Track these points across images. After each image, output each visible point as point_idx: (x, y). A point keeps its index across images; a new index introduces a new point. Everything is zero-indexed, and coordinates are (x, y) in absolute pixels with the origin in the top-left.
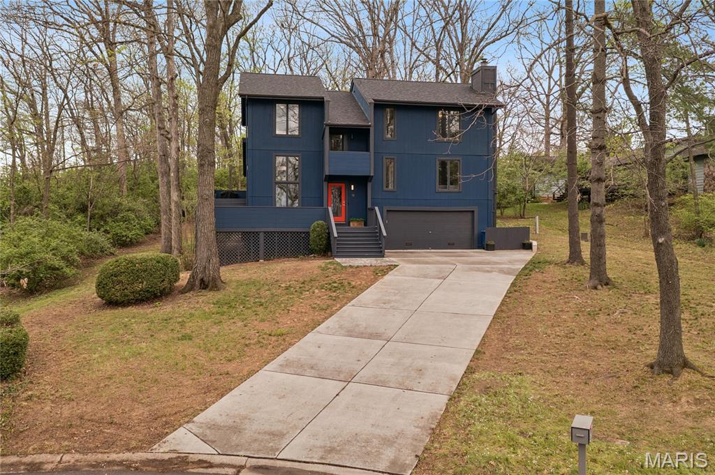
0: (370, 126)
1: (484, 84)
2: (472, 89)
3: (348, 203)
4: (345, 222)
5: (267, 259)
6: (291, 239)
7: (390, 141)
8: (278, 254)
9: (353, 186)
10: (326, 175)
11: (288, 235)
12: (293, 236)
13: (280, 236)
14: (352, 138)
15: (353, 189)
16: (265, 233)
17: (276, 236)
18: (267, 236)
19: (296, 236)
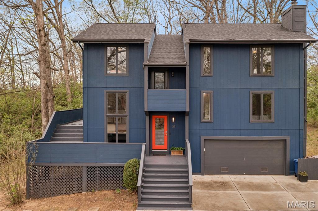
0: (185, 65)
1: (295, 21)
2: (282, 27)
3: (170, 133)
4: (167, 150)
5: (89, 191)
6: (111, 173)
7: (207, 77)
8: (99, 186)
9: (173, 118)
10: (145, 112)
11: (108, 169)
12: (112, 170)
13: (100, 170)
14: (173, 75)
15: (173, 121)
16: (87, 167)
17: (97, 170)
18: (89, 170)
19: (115, 170)
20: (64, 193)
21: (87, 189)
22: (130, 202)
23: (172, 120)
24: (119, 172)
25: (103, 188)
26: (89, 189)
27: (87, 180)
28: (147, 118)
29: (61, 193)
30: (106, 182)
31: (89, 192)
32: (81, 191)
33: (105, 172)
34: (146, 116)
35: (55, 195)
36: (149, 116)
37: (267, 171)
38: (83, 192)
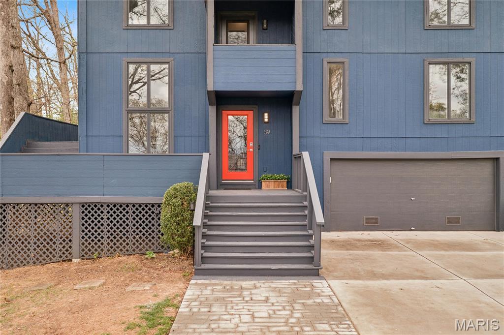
3: (259, 146)
4: (253, 182)
5: (86, 256)
6: (134, 219)
7: (336, 31)
8: (109, 247)
9: (266, 114)
10: (208, 91)
11: (127, 209)
12: (137, 212)
13: (111, 212)
14: (265, 26)
15: (266, 120)
16: (83, 206)
17: (105, 212)
18: (86, 212)
19: (143, 212)
20: (31, 262)
21: (83, 253)
22: (175, 271)
23: (264, 119)
24: (153, 216)
25: (118, 250)
26: (86, 253)
27: (83, 234)
28: (212, 111)
29: (25, 262)
30: (124, 238)
31: (87, 259)
32: (69, 257)
33: (121, 215)
34: (210, 107)
35: (12, 265)
36: (215, 107)
37: (459, 223)
38: (73, 260)
